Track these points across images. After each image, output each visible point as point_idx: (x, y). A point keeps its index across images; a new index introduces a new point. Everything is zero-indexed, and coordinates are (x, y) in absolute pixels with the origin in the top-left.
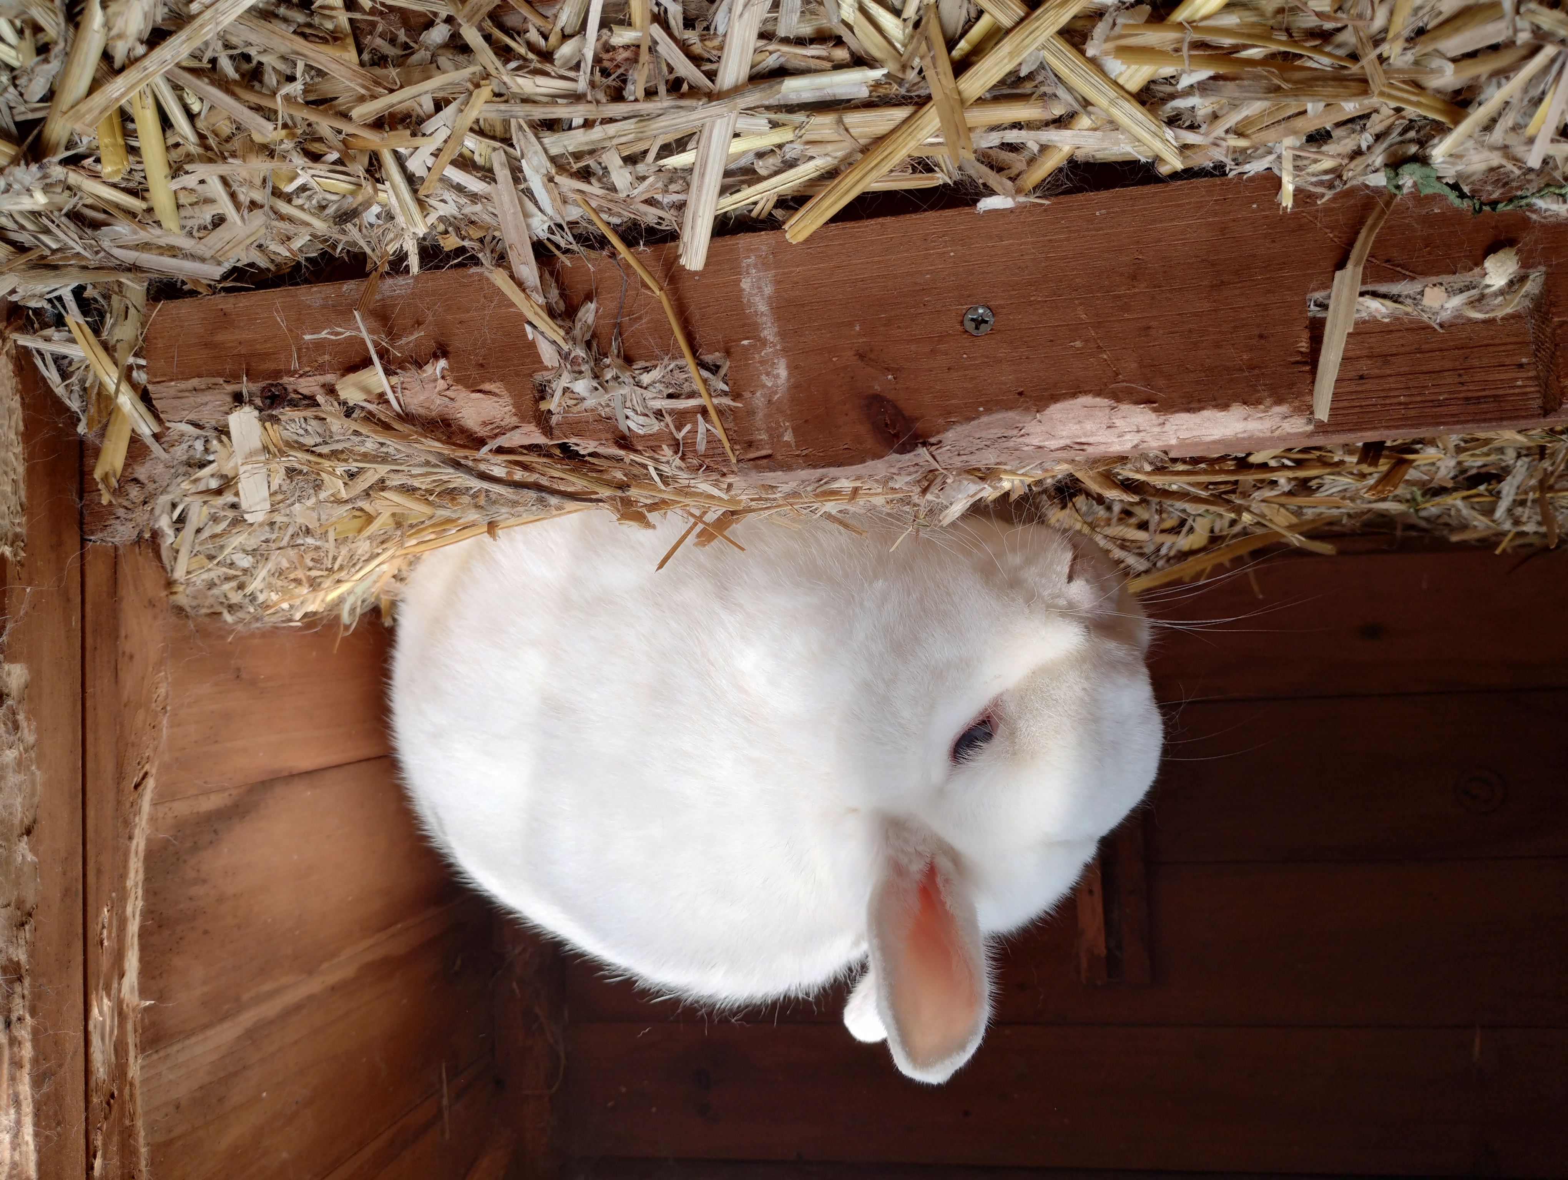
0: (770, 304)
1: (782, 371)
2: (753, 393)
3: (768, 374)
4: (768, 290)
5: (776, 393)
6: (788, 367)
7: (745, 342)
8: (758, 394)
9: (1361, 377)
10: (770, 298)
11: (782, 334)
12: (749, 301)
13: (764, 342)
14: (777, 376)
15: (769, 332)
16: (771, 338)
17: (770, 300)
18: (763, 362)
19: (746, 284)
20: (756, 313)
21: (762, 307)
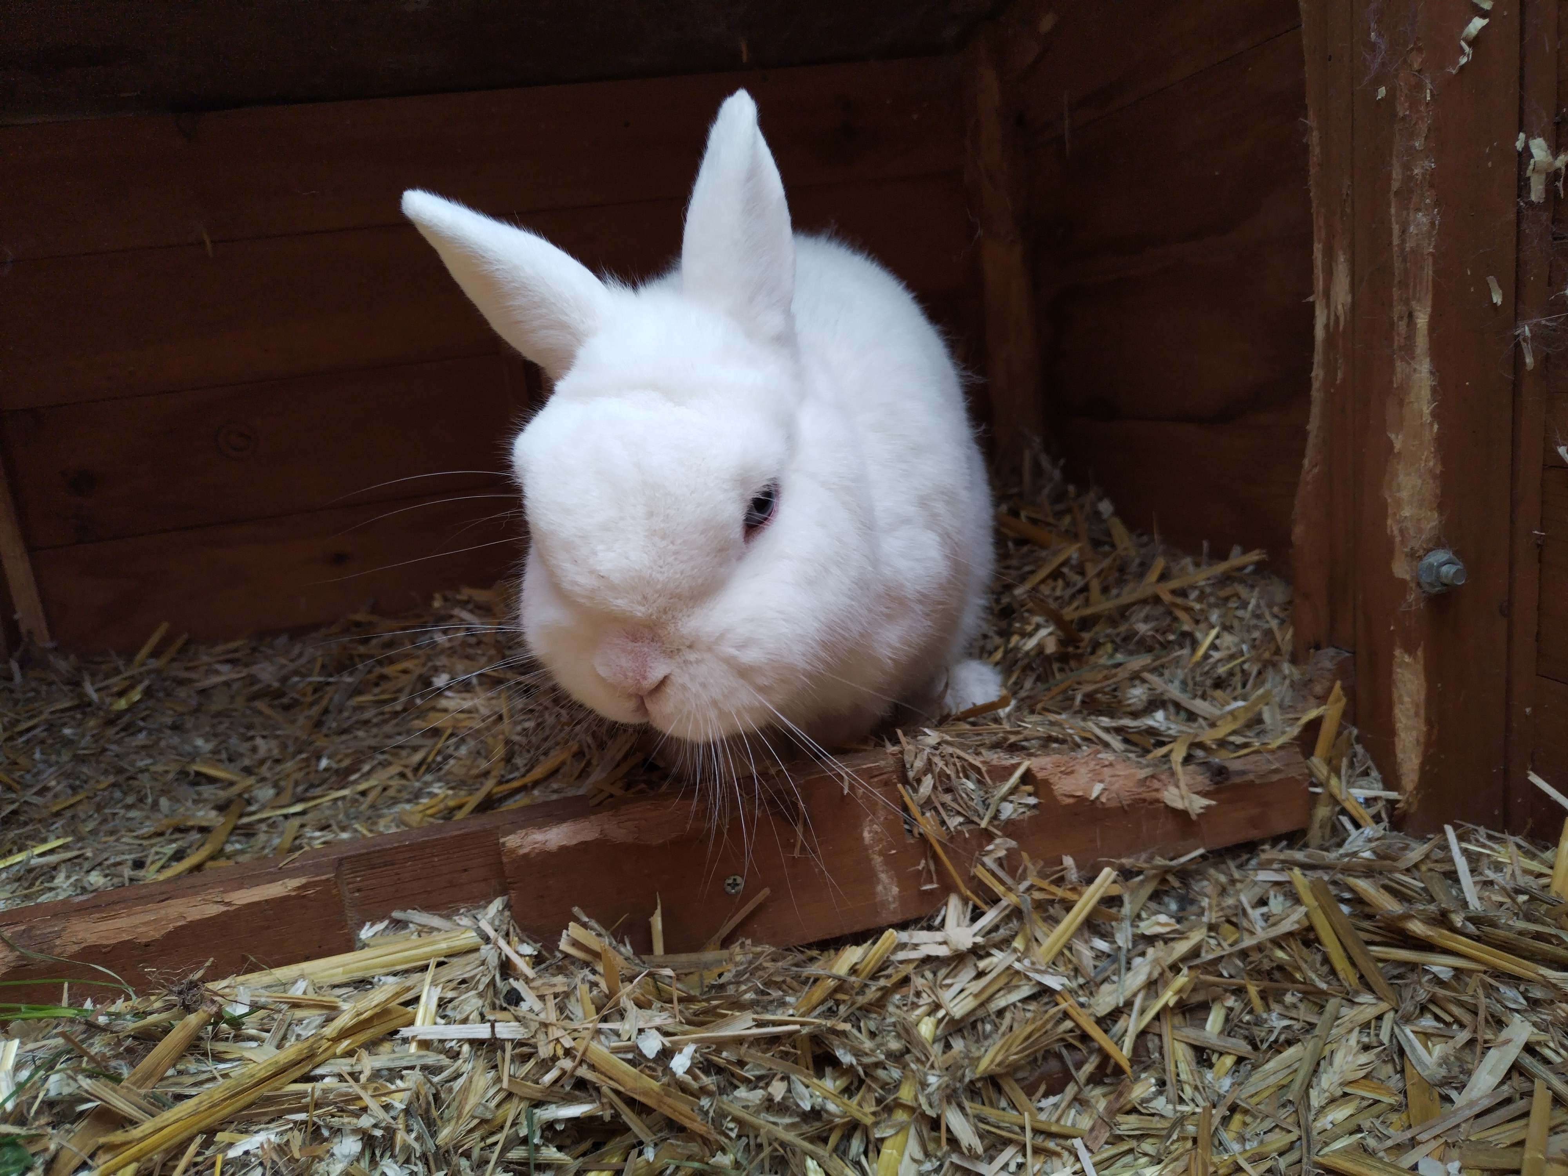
0: (877, 879)
1: (866, 835)
2: (886, 819)
3: (877, 832)
4: (880, 888)
5: (871, 821)
6: (863, 839)
7: (893, 852)
8: (882, 819)
9: (465, 870)
10: (878, 883)
11: (869, 860)
12: (893, 879)
13: (880, 853)
14: (870, 832)
15: (877, 860)
16: (876, 857)
17: (878, 881)
18: (881, 840)
19: (895, 890)
20: (887, 872)
21: (883, 876)
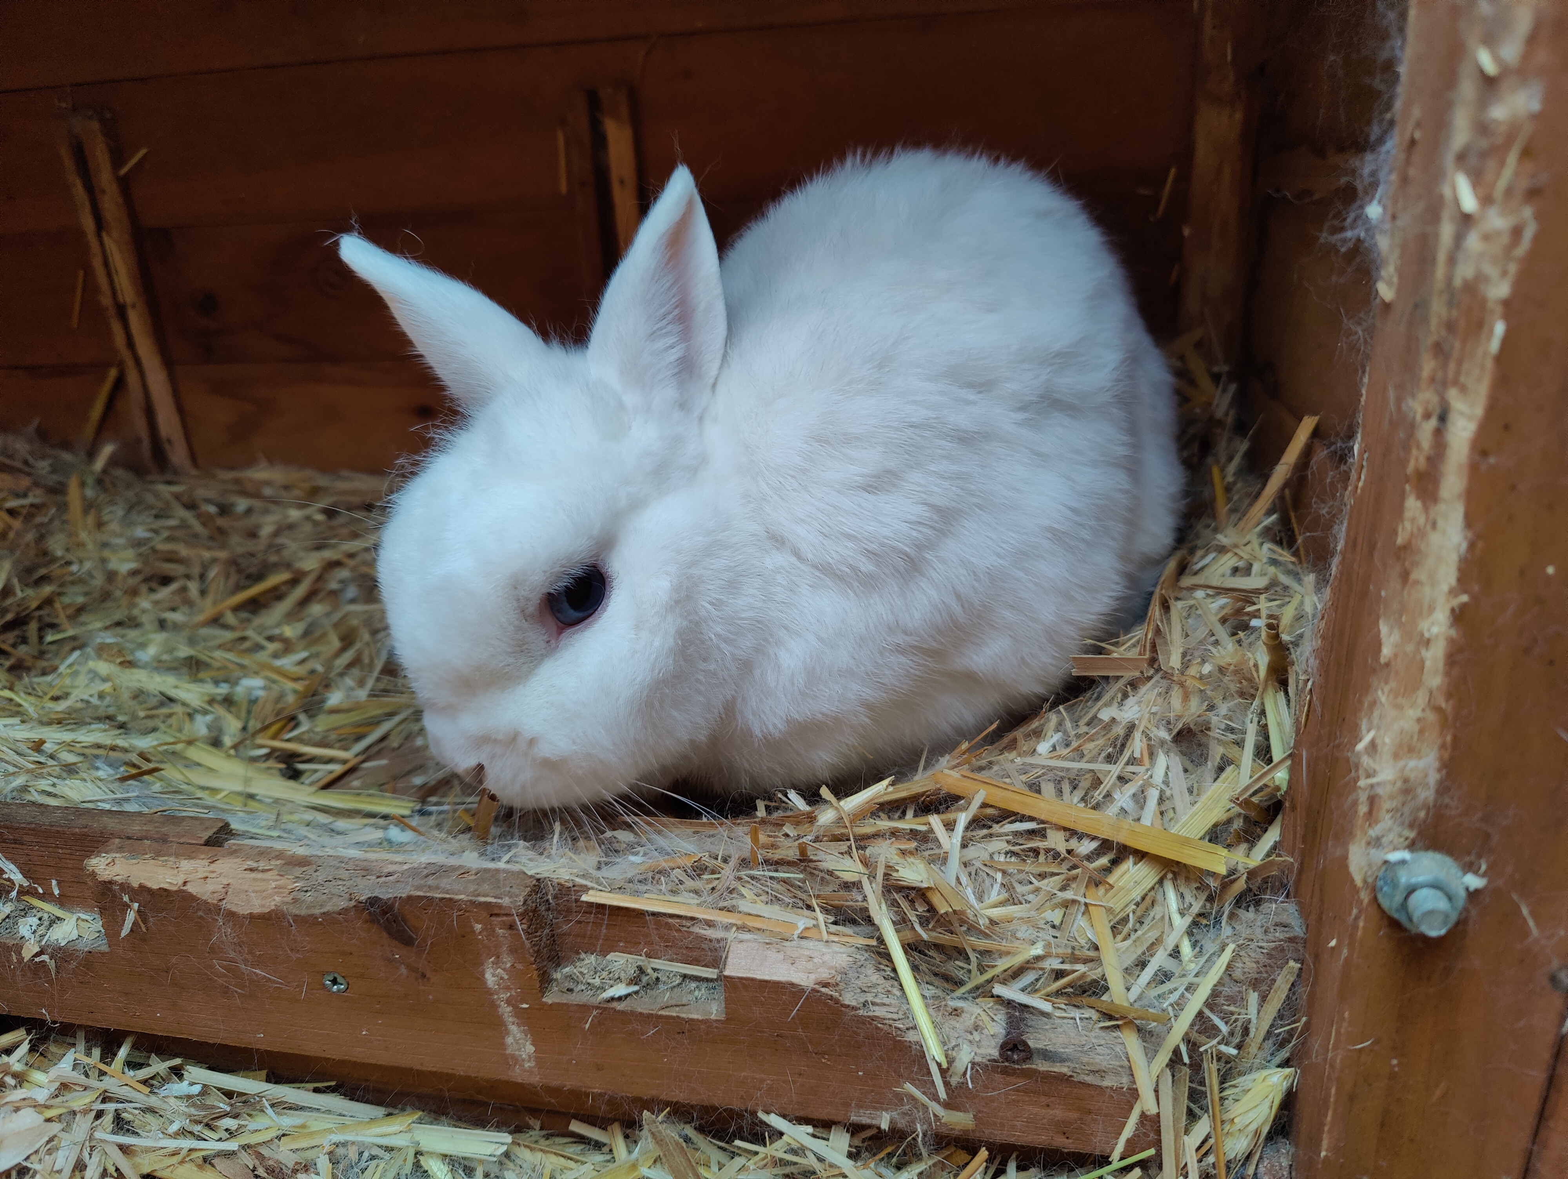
0: (506, 1029)
1: (490, 978)
3: (502, 978)
4: (509, 1040)
5: (493, 963)
6: (485, 980)
7: (525, 1006)
8: (509, 965)
11: (494, 1006)
12: (526, 1036)
13: (508, 1002)
14: (493, 976)
15: (505, 1010)
16: (503, 1005)
17: (508, 1033)
18: (508, 988)
19: (530, 1048)
20: (518, 1025)
21: (513, 1028)
